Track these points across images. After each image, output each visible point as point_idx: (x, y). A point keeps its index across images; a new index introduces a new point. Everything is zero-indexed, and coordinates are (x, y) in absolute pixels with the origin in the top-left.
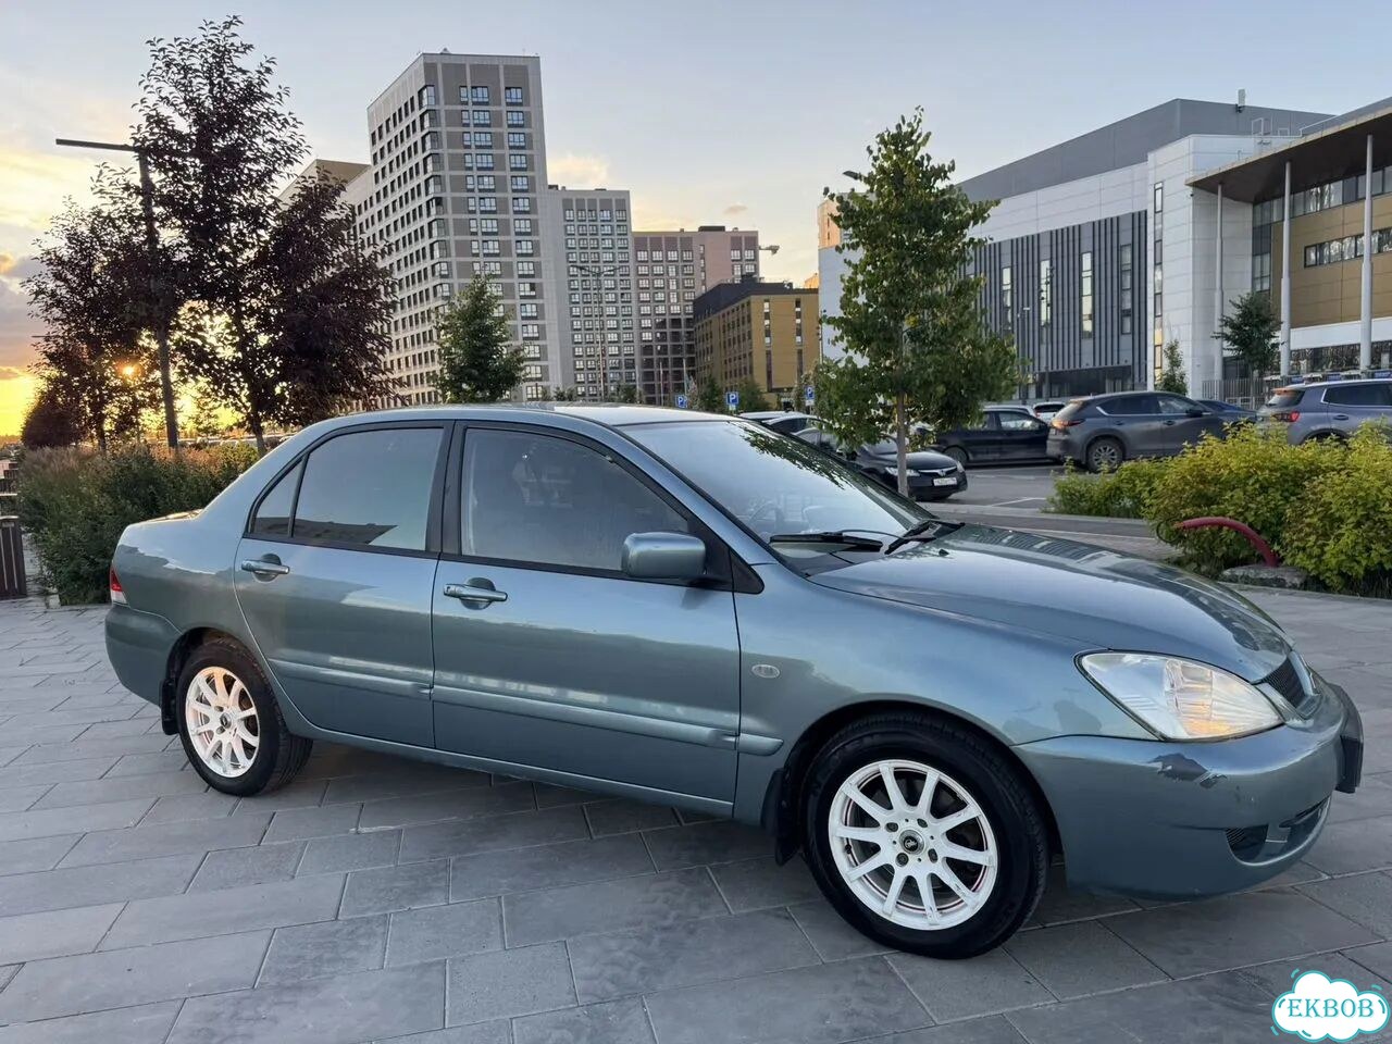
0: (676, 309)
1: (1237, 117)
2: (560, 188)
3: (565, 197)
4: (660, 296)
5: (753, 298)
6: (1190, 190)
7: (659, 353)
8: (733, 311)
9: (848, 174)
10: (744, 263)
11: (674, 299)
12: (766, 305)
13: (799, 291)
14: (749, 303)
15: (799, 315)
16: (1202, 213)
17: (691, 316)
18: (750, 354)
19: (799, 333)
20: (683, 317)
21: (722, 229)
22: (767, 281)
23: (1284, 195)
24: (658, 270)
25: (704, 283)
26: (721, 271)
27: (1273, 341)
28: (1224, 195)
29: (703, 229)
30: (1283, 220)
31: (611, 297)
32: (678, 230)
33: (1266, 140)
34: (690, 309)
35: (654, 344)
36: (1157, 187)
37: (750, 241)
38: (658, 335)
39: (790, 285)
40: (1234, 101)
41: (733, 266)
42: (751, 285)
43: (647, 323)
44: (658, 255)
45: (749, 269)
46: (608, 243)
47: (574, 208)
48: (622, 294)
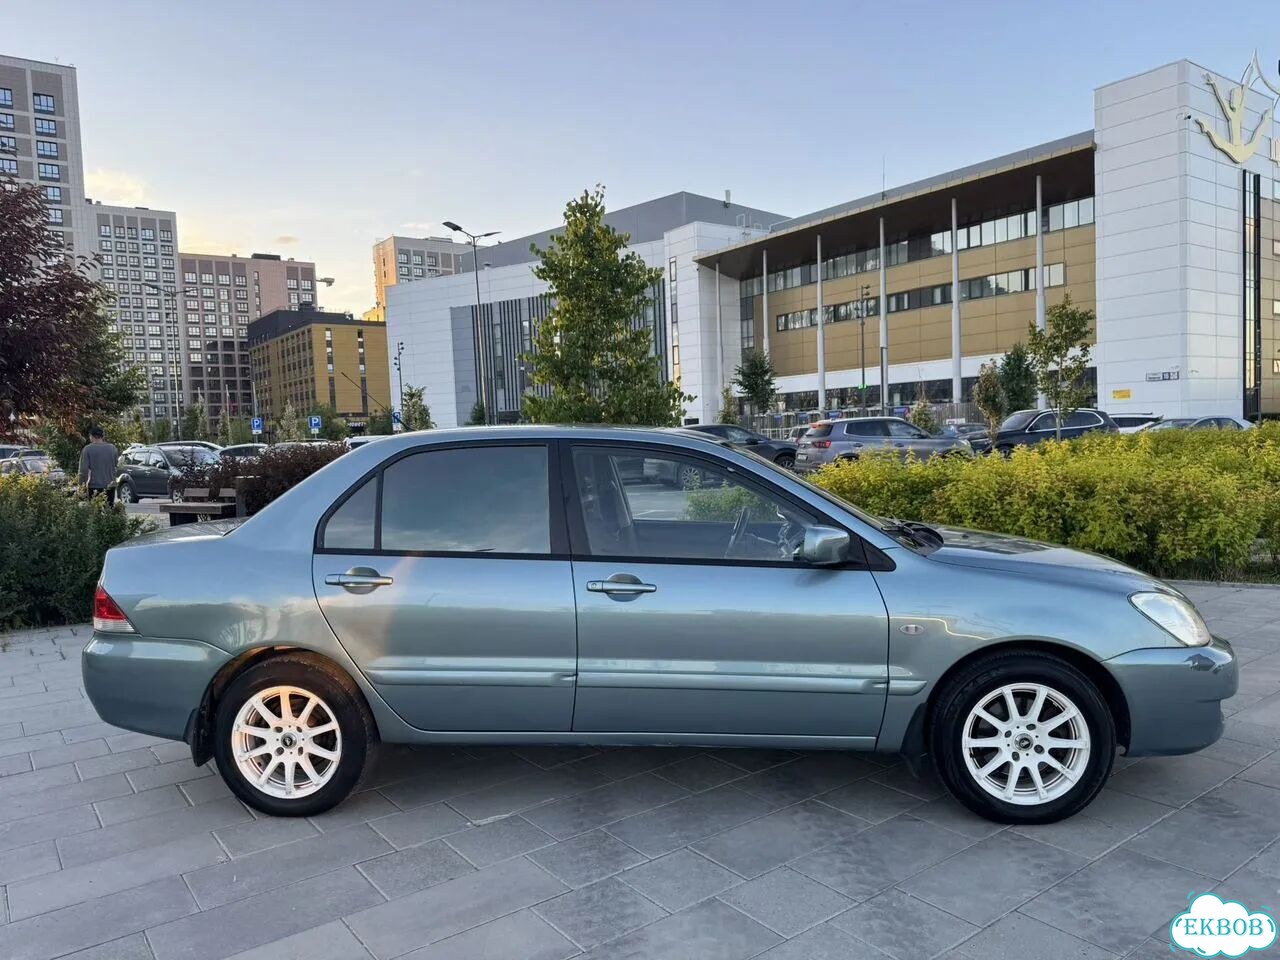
0: (228, 332)
1: (723, 211)
2: (94, 202)
3: (100, 212)
4: (211, 318)
5: (315, 327)
6: (696, 266)
7: (210, 374)
8: (293, 337)
9: (448, 224)
10: (301, 292)
11: (226, 322)
12: (328, 333)
13: (360, 323)
14: (309, 331)
15: (361, 345)
16: (706, 284)
17: (246, 340)
18: (313, 380)
19: (362, 361)
20: (236, 341)
21: (277, 258)
22: (326, 310)
23: (762, 274)
24: (208, 292)
25: (259, 308)
26: (278, 299)
27: (772, 387)
28: (720, 272)
29: (257, 256)
30: (762, 294)
31: (154, 316)
32: (230, 255)
33: (747, 231)
34: (244, 333)
35: (204, 366)
36: (672, 260)
37: (308, 272)
38: (209, 357)
39: (351, 316)
40: (723, 198)
41: (289, 295)
42: (309, 314)
43: (195, 344)
44: (207, 278)
45: (307, 298)
46: (151, 262)
47: (112, 225)
48: (167, 314)
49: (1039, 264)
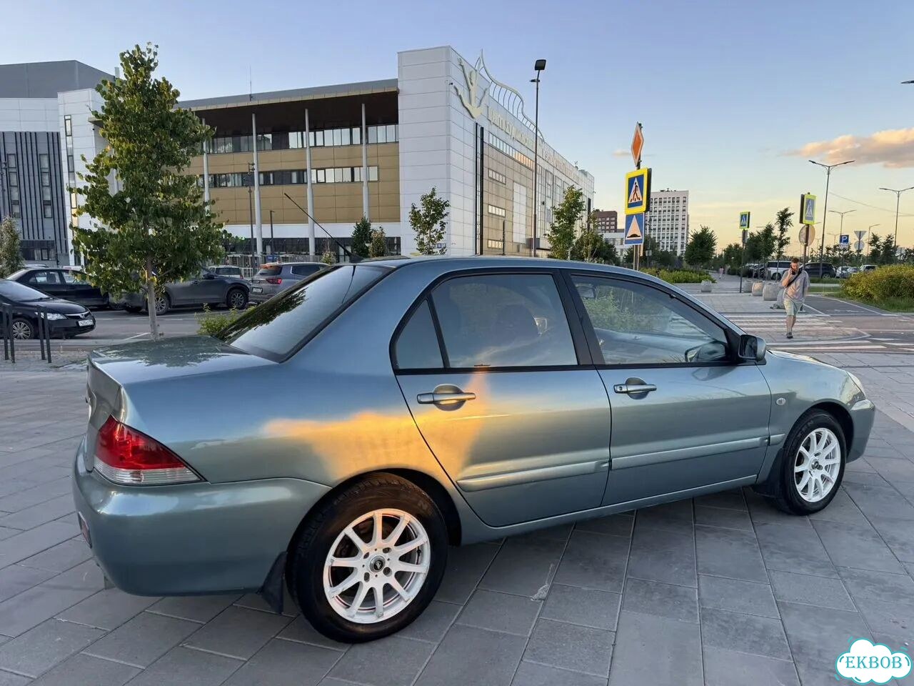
6: (92, 126)
36: (67, 118)
49: (364, 165)
